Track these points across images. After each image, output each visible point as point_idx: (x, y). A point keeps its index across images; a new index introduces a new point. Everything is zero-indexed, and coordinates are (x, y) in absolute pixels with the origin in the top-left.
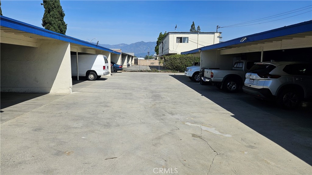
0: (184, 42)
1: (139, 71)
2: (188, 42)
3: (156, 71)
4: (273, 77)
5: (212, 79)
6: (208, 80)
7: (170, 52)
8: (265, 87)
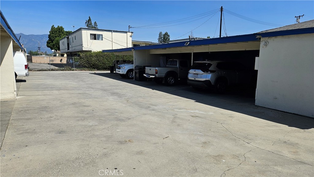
0: (98, 39)
1: (49, 70)
2: (102, 40)
3: (70, 70)
4: (212, 72)
5: (157, 75)
6: (154, 77)
7: (84, 49)
8: (207, 79)
